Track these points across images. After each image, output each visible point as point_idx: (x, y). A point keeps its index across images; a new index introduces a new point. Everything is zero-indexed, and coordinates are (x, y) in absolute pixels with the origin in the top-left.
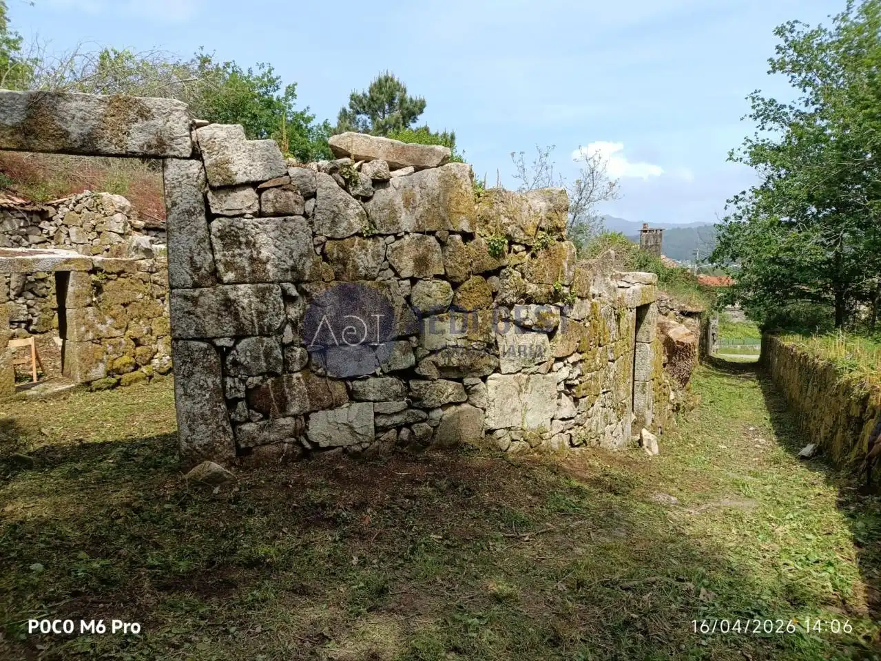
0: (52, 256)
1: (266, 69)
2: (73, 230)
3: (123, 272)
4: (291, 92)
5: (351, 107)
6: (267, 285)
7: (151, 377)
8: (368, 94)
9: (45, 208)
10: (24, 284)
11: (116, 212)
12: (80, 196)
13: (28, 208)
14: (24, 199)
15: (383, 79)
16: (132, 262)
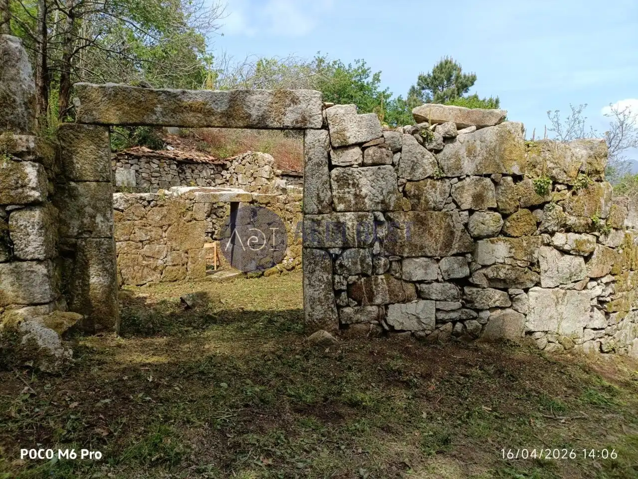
0: (230, 192)
1: (361, 63)
2: (240, 176)
3: (269, 203)
4: (377, 78)
5: (419, 85)
6: (364, 213)
7: (282, 272)
8: (432, 74)
9: (225, 162)
10: (212, 209)
11: (266, 164)
12: (245, 154)
13: (216, 162)
14: (214, 157)
15: (444, 62)
16: (274, 197)
